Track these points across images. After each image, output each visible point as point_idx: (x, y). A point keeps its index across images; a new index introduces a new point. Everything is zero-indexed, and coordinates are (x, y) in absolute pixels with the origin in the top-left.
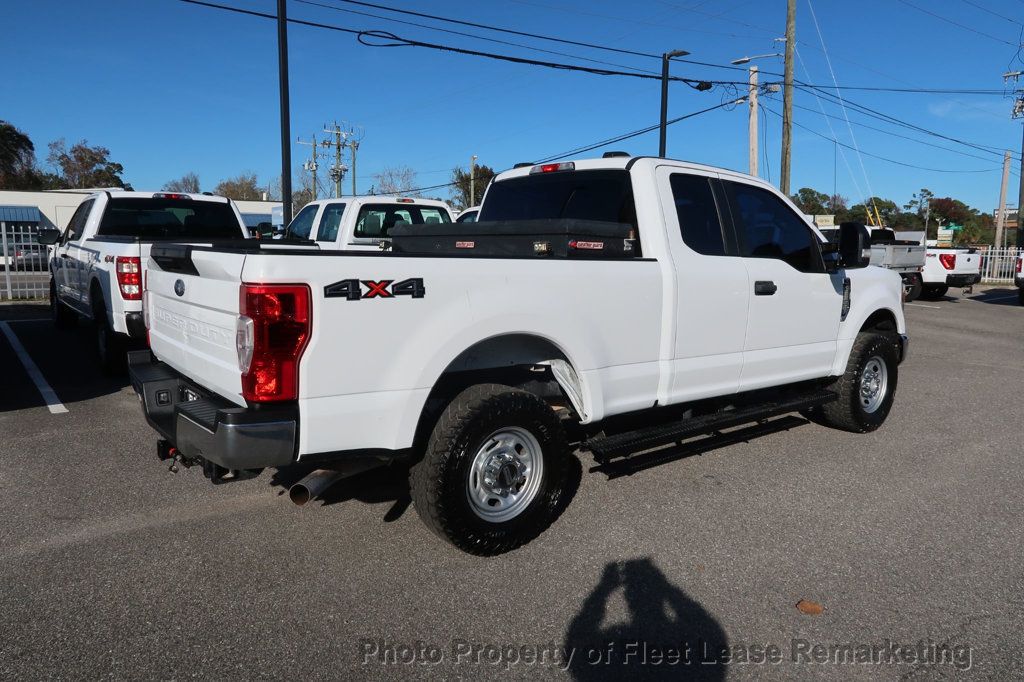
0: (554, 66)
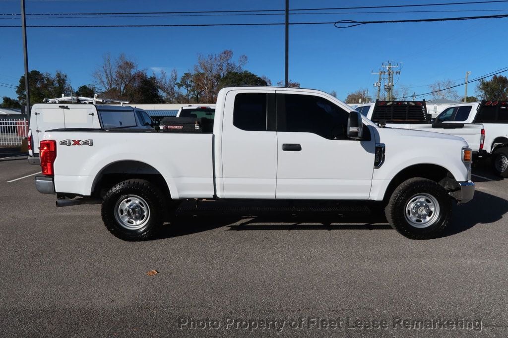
0: (458, 19)
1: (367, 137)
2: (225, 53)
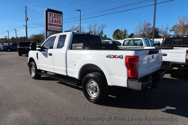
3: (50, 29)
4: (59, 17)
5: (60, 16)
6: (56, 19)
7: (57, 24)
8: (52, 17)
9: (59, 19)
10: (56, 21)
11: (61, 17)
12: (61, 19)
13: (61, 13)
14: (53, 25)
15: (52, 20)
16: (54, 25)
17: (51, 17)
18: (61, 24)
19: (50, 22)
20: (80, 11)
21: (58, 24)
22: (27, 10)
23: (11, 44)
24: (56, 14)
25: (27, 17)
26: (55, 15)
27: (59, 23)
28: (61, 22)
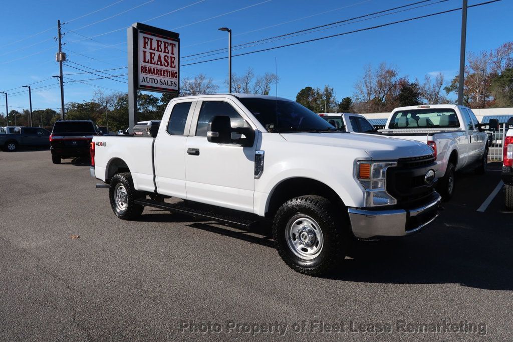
1: (249, 140)
2: (505, 46)
3: (146, 84)
4: (170, 48)
5: (173, 45)
6: (163, 55)
7: (164, 68)
8: (151, 49)
9: (169, 55)
10: (163, 61)
11: (176, 50)
12: (176, 55)
13: (175, 37)
14: (154, 72)
15: (152, 58)
16: (158, 72)
17: (148, 47)
18: (176, 69)
19: (144, 61)
20: (230, 31)
21: (169, 68)
22: (62, 33)
23: (18, 129)
24: (163, 40)
25: (63, 50)
26: (158, 41)
27: (171, 67)
28: (176, 62)
